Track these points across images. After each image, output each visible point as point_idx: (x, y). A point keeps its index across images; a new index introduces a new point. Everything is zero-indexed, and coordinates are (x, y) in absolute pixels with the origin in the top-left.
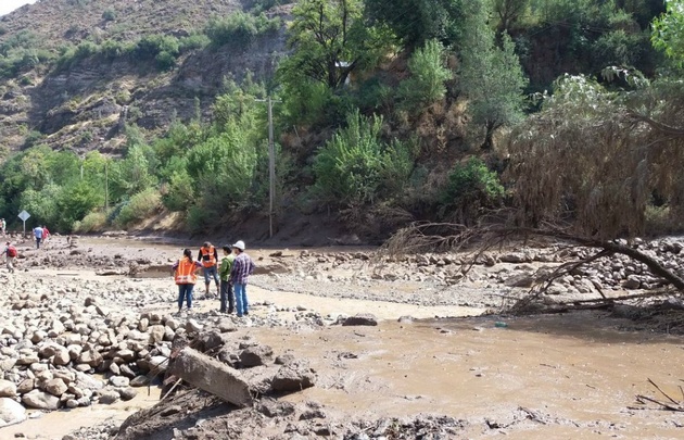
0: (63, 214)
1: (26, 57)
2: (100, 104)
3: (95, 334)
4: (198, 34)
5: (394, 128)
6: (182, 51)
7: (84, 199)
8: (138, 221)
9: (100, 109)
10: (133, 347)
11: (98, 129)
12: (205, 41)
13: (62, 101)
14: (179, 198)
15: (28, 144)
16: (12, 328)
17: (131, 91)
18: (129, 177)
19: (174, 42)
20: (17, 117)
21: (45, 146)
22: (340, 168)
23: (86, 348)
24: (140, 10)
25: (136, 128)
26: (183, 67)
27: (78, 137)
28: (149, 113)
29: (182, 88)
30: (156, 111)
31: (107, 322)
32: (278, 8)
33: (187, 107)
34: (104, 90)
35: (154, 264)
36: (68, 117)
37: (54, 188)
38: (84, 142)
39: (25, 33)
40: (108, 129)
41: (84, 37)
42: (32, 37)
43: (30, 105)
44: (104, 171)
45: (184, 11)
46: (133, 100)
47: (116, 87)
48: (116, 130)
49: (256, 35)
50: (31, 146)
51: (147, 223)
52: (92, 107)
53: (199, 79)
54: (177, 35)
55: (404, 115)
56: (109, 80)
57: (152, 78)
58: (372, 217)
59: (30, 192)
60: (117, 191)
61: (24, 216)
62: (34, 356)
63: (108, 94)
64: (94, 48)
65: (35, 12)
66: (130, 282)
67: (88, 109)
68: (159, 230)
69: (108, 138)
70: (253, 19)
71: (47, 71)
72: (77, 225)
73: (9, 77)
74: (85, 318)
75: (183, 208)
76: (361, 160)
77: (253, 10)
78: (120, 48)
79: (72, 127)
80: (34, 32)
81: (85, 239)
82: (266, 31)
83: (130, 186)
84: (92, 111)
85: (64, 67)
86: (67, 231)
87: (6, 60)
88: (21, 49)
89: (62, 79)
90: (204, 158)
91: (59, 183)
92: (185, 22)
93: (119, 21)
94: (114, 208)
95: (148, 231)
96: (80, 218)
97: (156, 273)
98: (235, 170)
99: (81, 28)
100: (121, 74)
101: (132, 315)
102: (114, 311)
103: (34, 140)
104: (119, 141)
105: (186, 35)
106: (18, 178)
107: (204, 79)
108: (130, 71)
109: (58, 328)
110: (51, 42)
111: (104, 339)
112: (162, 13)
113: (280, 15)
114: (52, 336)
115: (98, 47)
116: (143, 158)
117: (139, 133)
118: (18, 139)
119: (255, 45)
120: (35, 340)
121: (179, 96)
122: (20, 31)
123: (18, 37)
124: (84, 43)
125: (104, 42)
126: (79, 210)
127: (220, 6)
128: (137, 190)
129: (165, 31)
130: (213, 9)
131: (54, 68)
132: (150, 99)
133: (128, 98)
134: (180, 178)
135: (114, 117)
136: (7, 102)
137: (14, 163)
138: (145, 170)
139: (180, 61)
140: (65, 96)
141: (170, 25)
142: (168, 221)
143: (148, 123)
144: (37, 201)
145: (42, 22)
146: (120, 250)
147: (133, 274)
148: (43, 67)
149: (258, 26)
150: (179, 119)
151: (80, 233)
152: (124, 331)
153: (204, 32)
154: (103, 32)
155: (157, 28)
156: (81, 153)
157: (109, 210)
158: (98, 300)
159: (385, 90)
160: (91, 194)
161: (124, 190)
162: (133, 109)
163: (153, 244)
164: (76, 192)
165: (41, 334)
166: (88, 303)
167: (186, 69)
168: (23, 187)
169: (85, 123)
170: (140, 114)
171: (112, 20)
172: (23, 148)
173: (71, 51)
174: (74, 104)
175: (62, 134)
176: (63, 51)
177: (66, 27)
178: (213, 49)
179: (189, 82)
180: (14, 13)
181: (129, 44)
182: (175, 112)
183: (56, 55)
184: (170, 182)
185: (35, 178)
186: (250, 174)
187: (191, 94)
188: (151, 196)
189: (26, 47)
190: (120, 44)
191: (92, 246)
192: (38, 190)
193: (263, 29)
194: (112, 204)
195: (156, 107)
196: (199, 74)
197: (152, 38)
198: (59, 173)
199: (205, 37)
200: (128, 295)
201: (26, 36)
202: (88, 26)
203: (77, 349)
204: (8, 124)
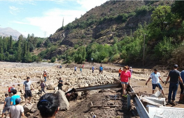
0: (99, 59)
1: (92, 21)
2: (108, 32)
3: (106, 80)
4: (133, 12)
5: (176, 40)
6: (129, 17)
7: (104, 55)
8: (115, 61)
9: (108, 33)
10: (111, 82)
11: (107, 38)
12: (134, 14)
13: (100, 31)
14: (123, 56)
15: (92, 42)
16: (94, 78)
17: (115, 28)
18: (113, 51)
19: (127, 15)
20: (90, 35)
21: (95, 42)
22: (160, 50)
23: (105, 82)
24: (119, 7)
25: (116, 38)
26: (129, 21)
27: (103, 40)
28: (119, 33)
29: (128, 27)
30: (121, 33)
31: (108, 79)
32: (155, 3)
33: (129, 31)
34: (109, 28)
35: (117, 70)
36: (101, 35)
37: (98, 53)
38: (104, 41)
39: (92, 15)
40: (110, 38)
41: (105, 15)
42: (94, 16)
43: (93, 33)
44: (108, 49)
45: (130, 6)
46: (116, 30)
47: (112, 27)
48: (111, 38)
49: (149, 11)
50: (93, 42)
51: (117, 61)
52: (106, 33)
53: (132, 24)
54: (128, 13)
55: (179, 37)
56: (111, 26)
57: (121, 25)
58: (169, 62)
59: (93, 54)
60: (111, 54)
61: (92, 59)
62: (97, 82)
63: (110, 29)
64: (107, 18)
65: (94, 10)
66: (112, 73)
67: (105, 33)
68: (119, 63)
69: (109, 40)
70: (148, 7)
71: (97, 24)
72: (102, 61)
73: (89, 26)
74: (104, 78)
75: (124, 58)
76: (166, 48)
77: (148, 4)
78: (113, 18)
79: (102, 37)
80: (94, 15)
81: (104, 64)
82: (151, 10)
83: (114, 53)
84: (106, 34)
85: (101, 23)
86: (100, 62)
87: (88, 22)
88: (91, 19)
89: (100, 26)
90: (129, 47)
91: (99, 52)
92: (130, 9)
93: (113, 11)
94: (110, 58)
95: (117, 63)
96: (103, 60)
97: (117, 72)
98: (135, 50)
99: (105, 13)
100: (113, 24)
101: (111, 78)
102: (109, 77)
103: (93, 41)
104: (112, 41)
105: (130, 13)
106: (90, 50)
107: (134, 24)
108: (115, 23)
109: (100, 79)
110: (98, 17)
111: (107, 81)
112: (124, 7)
113: (155, 5)
114: (100, 80)
115: (108, 18)
116: (117, 47)
117: (117, 39)
118: (90, 41)
119: (148, 14)
120: (97, 80)
121: (127, 29)
122: (91, 15)
123: (91, 16)
124: (105, 17)
125: (110, 16)
126: (102, 58)
127: (139, 4)
128: (115, 54)
129: (125, 12)
130: (137, 5)
131: (98, 23)
132: (120, 30)
133: (115, 30)
134: (124, 52)
135: (111, 35)
136: (88, 32)
137: (89, 46)
138: (117, 49)
139: (128, 20)
140: (100, 30)
141: (126, 10)
142: (121, 61)
143: (119, 36)
144: (94, 56)
145: (96, 12)
146: (110, 67)
147: (113, 72)
148: (96, 23)
149: (149, 9)
150: (127, 35)
151: (103, 63)
152: (110, 80)
153: (135, 11)
154: (110, 14)
155: (123, 11)
156: (103, 44)
157: (109, 58)
158: (106, 75)
159: (174, 31)
160: (105, 54)
161: (112, 54)
162: (116, 33)
163: (117, 66)
164: (102, 54)
165: (98, 79)
166: (105, 76)
167: (129, 22)
168: (91, 52)
169: (105, 37)
170: (117, 34)
171: (112, 10)
172: (91, 43)
173: (102, 19)
174: (102, 32)
175: (99, 39)
176: (100, 19)
177: (101, 13)
178: (136, 16)
179: (130, 25)
180: (90, 11)
181: (116, 16)
182: (126, 33)
183: (99, 20)
184: (122, 52)
185: (94, 50)
186: (139, 51)
187: (130, 28)
188: (118, 55)
189: (92, 19)
190: (114, 17)
191: (105, 66)
192: (94, 53)
193: (150, 9)
194: (110, 57)
195: (121, 32)
196: (132, 23)
197: (121, 14)
198: (99, 49)
199: (135, 13)
200: (111, 75)
201: (93, 16)
202: (106, 12)
203: (103, 82)
204: (88, 37)
